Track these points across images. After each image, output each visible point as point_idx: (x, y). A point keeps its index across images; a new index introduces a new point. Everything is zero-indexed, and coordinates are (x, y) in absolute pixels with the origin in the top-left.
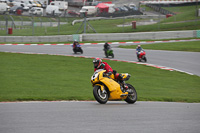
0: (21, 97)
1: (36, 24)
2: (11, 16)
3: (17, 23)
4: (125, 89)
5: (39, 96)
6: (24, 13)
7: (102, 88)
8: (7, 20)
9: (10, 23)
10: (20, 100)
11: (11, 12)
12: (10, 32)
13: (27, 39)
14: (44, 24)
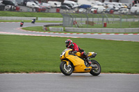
0: (112, 70)
1: (123, 20)
2: (106, 14)
3: (110, 19)
4: (89, 64)
5: (124, 70)
6: (115, 13)
7: (68, 63)
8: (103, 17)
9: (105, 19)
10: (111, 72)
11: (106, 12)
12: (105, 25)
13: (116, 30)
14: (129, 20)
